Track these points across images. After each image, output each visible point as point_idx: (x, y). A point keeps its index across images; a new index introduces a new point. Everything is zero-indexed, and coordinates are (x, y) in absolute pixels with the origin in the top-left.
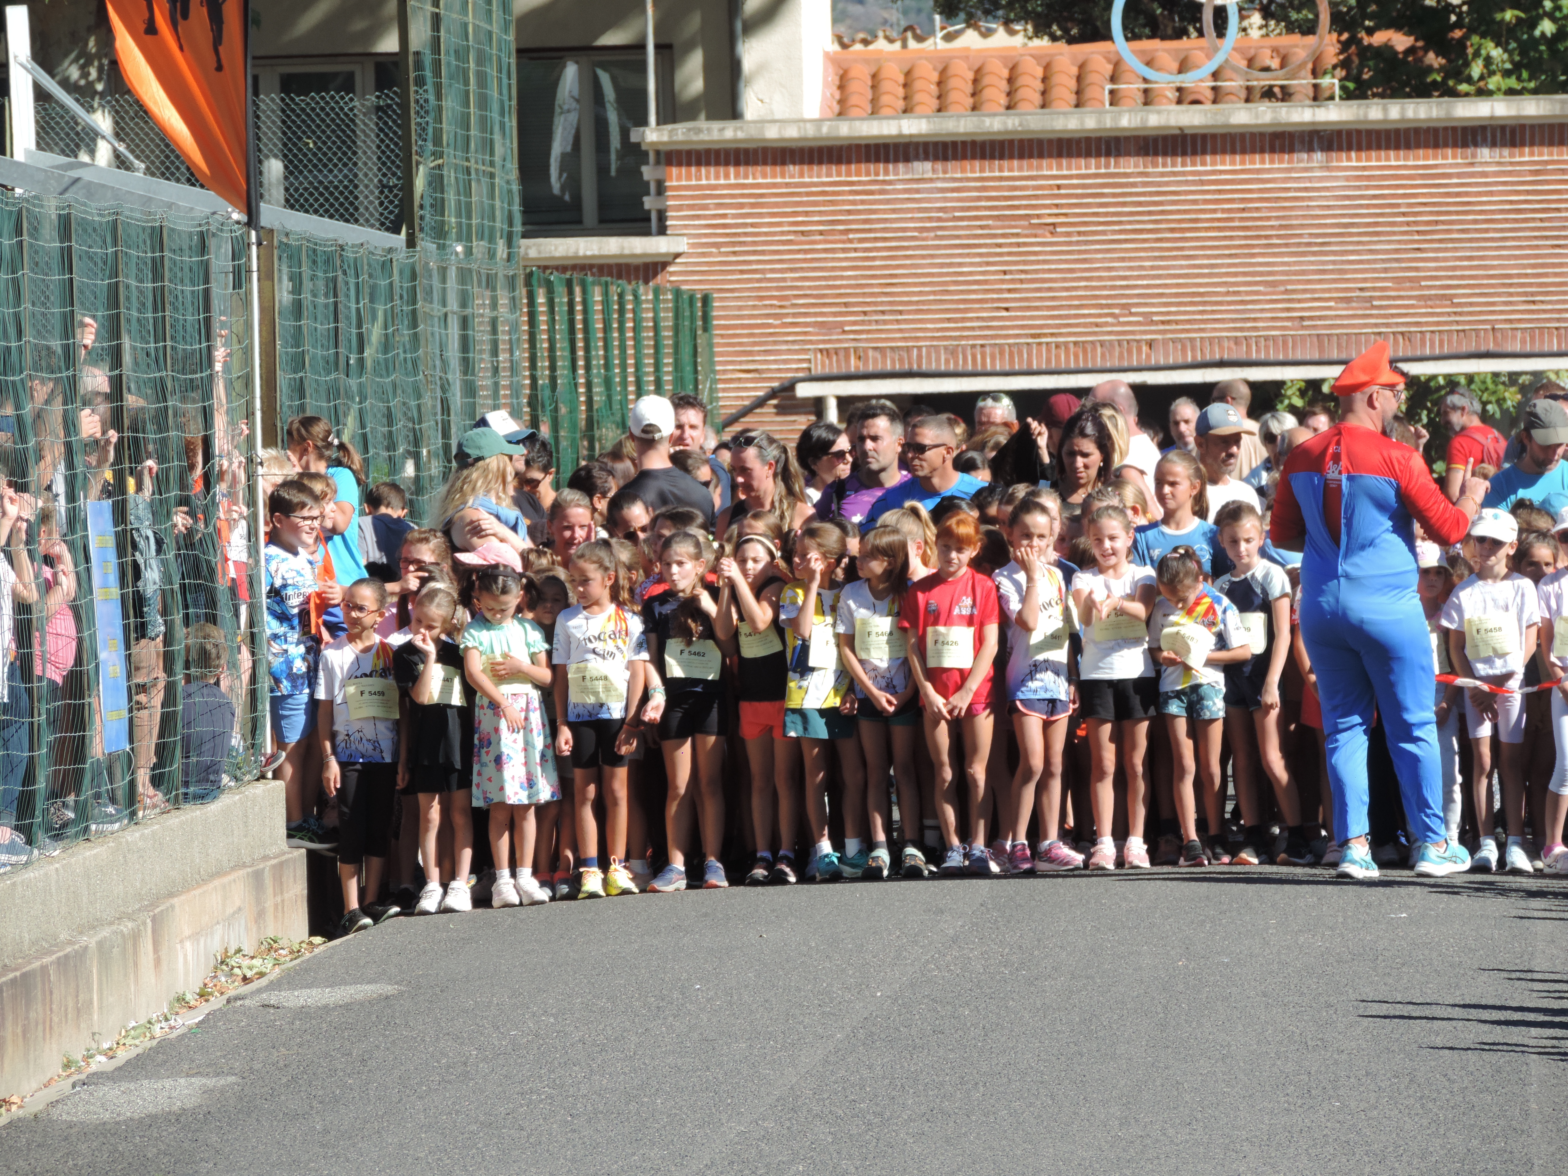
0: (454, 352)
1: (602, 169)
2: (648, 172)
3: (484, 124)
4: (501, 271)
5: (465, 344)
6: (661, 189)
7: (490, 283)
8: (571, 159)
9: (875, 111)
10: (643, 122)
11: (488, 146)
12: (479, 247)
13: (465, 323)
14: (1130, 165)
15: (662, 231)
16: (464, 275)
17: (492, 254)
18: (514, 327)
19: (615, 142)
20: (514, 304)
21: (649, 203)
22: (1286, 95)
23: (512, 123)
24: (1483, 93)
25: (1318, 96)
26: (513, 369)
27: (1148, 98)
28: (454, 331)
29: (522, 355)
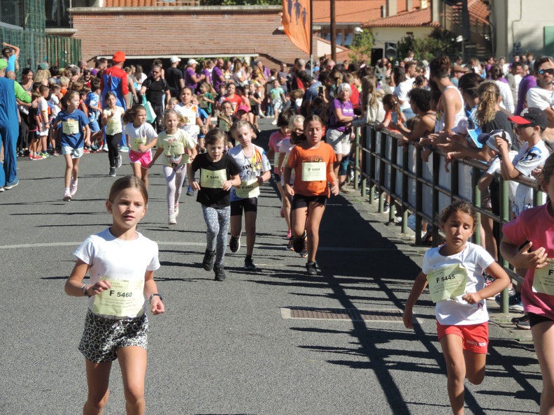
0: (32, 50)
1: (62, 16)
2: (70, 17)
3: (38, 7)
4: (41, 35)
5: (35, 48)
6: (72, 20)
7: (39, 37)
8: (56, 14)
9: (113, 6)
10: (69, 7)
11: (39, 11)
12: (37, 30)
13: (34, 44)
14: (160, 17)
15: (72, 27)
16: (34, 35)
17: (40, 31)
18: (44, 45)
19: (64, 11)
20: (44, 40)
21: (70, 22)
22: (190, 4)
23: (44, 7)
24: (227, 5)
25: (196, 5)
26: (44, 53)
27: (164, 4)
28: (32, 46)
29: (45, 50)
